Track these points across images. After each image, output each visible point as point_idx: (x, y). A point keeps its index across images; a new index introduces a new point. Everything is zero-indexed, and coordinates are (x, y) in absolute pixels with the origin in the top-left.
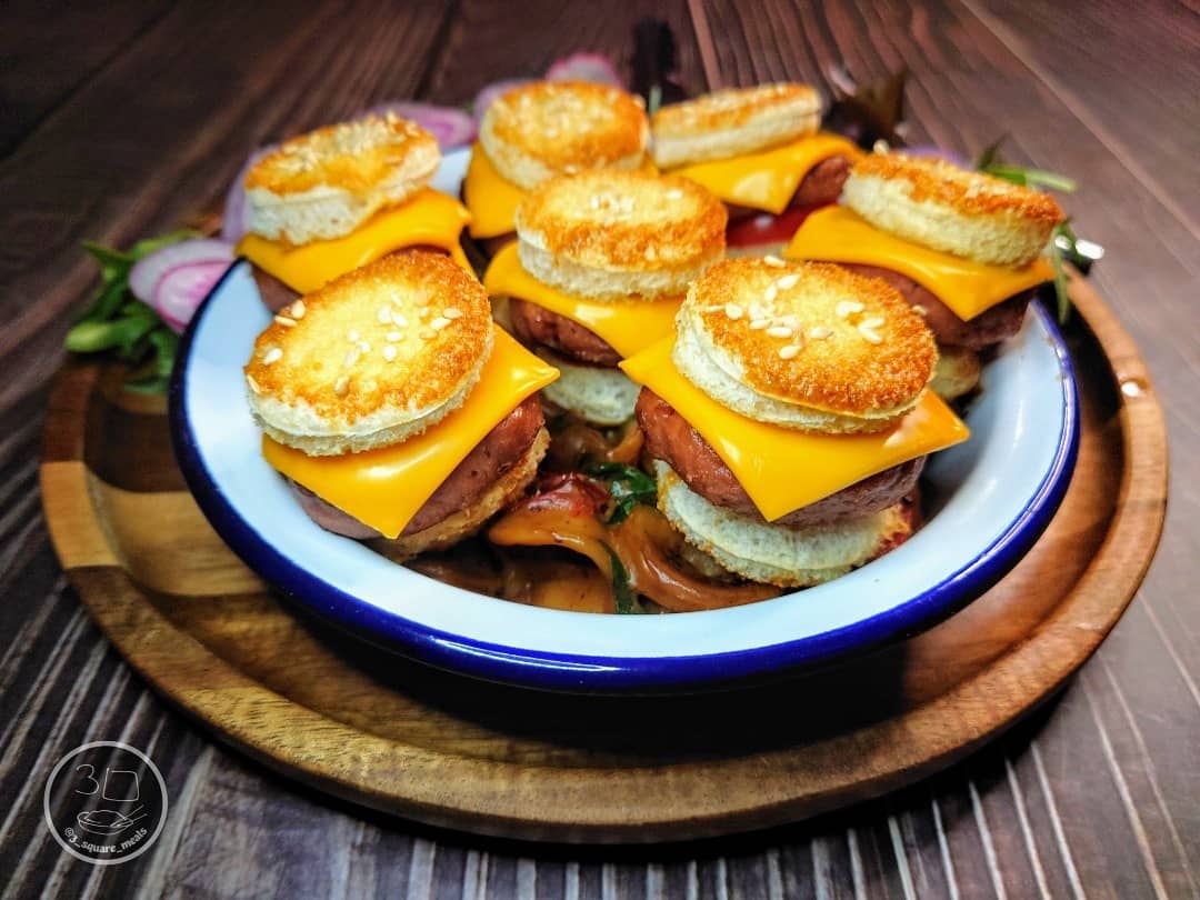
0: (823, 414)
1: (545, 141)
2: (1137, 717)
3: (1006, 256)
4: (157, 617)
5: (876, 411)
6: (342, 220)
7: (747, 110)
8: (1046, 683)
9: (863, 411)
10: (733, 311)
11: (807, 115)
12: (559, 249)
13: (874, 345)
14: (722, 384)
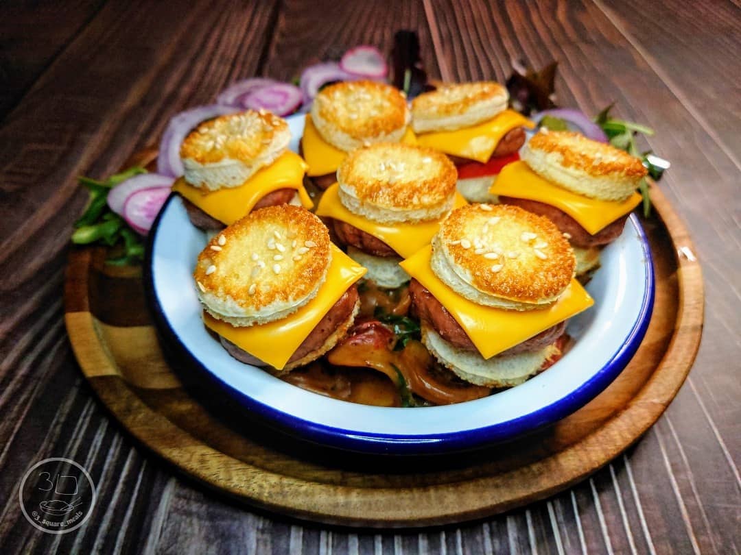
0: (515, 303)
1: (350, 121)
2: (684, 448)
3: (614, 197)
4: (143, 405)
5: (544, 299)
6: (238, 177)
7: (467, 102)
8: (634, 435)
9: (536, 300)
10: (466, 244)
11: (501, 105)
12: (365, 197)
13: (543, 260)
14: (460, 284)
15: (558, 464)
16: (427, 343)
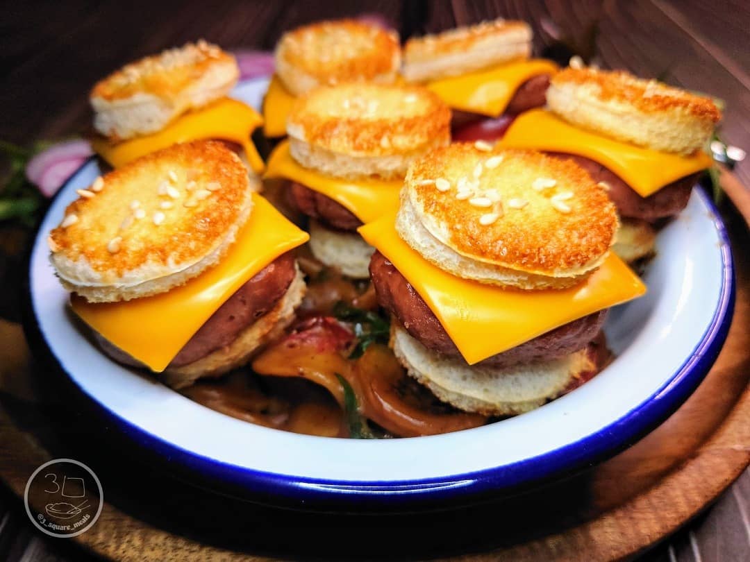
0: (517, 273)
3: (677, 146)
6: (155, 119)
9: (552, 271)
10: (442, 185)
11: (518, 43)
12: (314, 138)
13: (564, 214)
14: (432, 246)
15: (589, 539)
16: (396, 347)
